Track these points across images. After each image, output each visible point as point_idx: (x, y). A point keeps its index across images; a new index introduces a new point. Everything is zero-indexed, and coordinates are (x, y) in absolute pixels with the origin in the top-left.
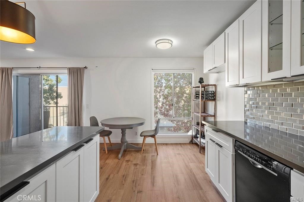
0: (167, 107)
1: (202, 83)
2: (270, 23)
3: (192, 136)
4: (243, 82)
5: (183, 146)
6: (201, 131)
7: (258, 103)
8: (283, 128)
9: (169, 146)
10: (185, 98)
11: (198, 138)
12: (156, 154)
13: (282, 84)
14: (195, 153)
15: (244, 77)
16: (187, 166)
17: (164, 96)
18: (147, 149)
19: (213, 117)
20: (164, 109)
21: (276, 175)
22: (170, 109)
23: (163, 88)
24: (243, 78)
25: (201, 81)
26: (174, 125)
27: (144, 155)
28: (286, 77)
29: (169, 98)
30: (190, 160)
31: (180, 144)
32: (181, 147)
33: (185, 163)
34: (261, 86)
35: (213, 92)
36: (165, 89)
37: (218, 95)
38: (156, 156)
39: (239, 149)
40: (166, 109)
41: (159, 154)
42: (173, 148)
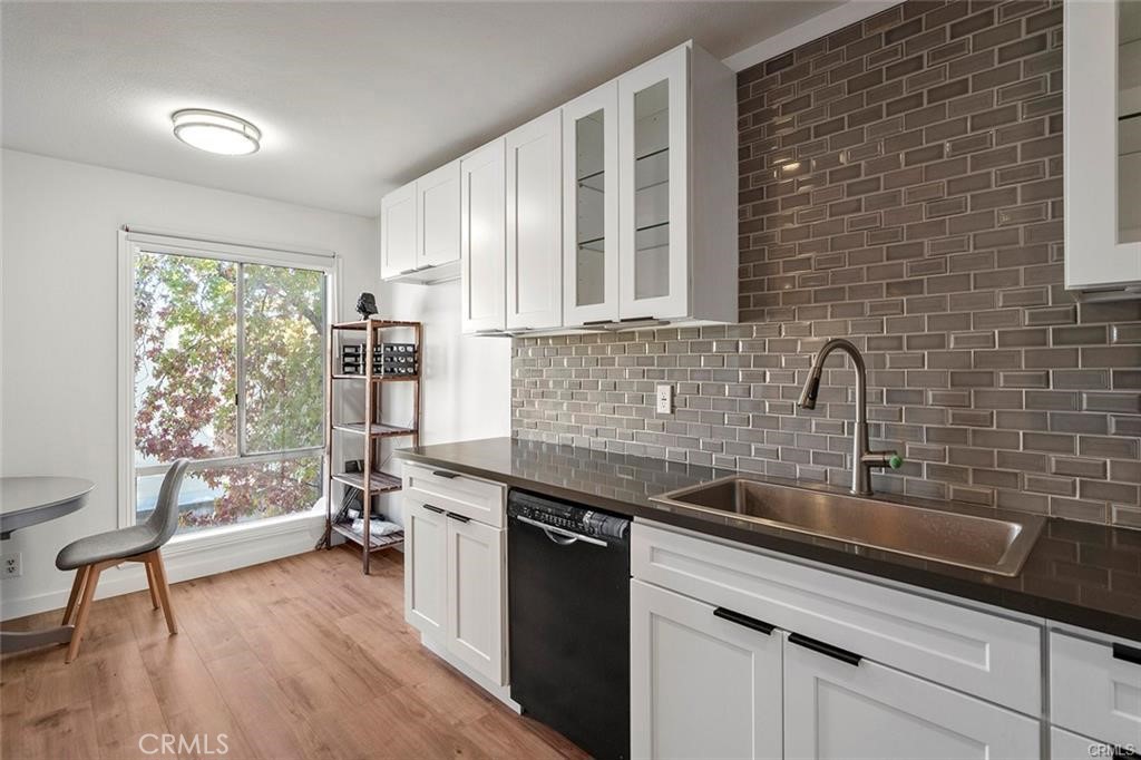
0: (181, 413)
1: (370, 313)
2: (580, 183)
3: (329, 521)
4: (515, 323)
5: (289, 566)
6: (370, 491)
7: (545, 384)
8: (596, 443)
9: (224, 583)
10: (270, 368)
11: (351, 521)
12: (167, 634)
13: (596, 334)
14: (347, 581)
15: (520, 310)
16: (327, 634)
17: (165, 360)
18: (98, 629)
19: (411, 438)
20: (161, 424)
21: (605, 544)
22: (195, 421)
23: (155, 322)
24: (517, 312)
25: (367, 305)
26: (220, 493)
27: (91, 657)
28: (610, 322)
29: (190, 370)
30: (333, 608)
31: (277, 563)
32: (286, 575)
33: (319, 626)
34: (554, 337)
35: (410, 349)
36: (170, 325)
37: (429, 361)
38: (165, 642)
39: (520, 511)
40: (176, 421)
41: (180, 629)
42: (244, 586)
